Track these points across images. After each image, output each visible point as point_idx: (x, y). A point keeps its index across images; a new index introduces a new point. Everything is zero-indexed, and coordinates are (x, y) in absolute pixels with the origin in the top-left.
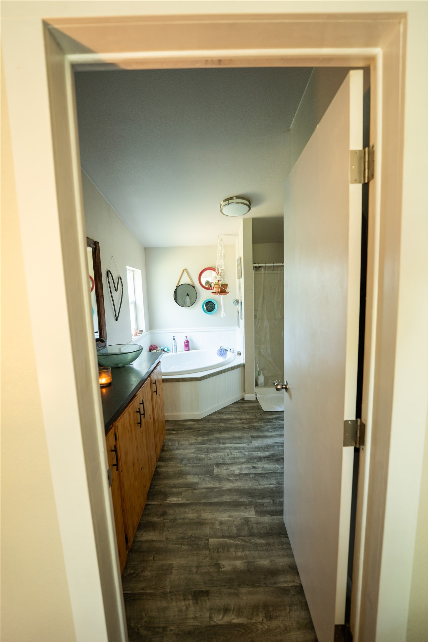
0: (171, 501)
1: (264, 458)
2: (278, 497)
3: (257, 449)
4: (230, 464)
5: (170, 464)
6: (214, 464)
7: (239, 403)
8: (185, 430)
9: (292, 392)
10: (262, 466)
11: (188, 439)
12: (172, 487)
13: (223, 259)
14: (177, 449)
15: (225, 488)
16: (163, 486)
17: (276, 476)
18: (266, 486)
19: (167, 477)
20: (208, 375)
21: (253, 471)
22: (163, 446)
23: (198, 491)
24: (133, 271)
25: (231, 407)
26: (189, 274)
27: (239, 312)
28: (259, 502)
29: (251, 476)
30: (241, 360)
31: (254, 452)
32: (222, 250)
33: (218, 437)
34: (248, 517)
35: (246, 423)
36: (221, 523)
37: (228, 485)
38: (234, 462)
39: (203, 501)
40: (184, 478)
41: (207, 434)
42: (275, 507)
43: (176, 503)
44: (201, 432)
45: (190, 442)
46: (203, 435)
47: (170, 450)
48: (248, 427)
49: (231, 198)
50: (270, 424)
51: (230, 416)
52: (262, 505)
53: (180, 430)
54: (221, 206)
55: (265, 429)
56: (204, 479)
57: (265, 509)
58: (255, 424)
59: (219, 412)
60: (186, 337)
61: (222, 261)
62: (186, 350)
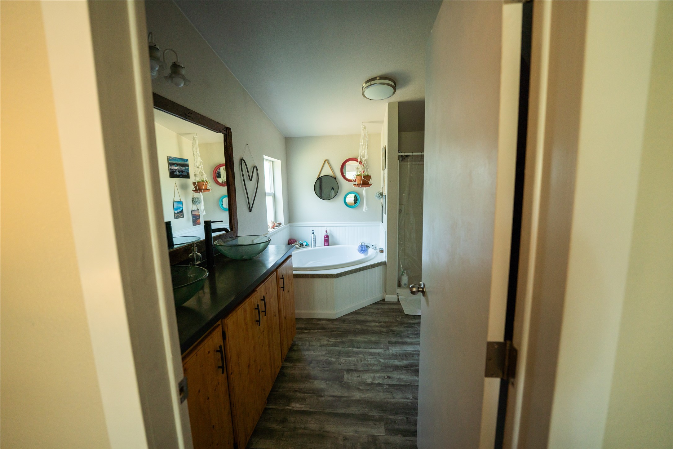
0: (293, 407)
1: (401, 367)
2: (413, 414)
3: (394, 357)
4: (362, 371)
5: (298, 365)
6: (345, 370)
7: (379, 304)
8: (318, 329)
9: (429, 295)
10: (398, 377)
11: (319, 340)
12: (296, 391)
13: (366, 148)
14: (306, 349)
15: (354, 398)
16: (287, 389)
17: (413, 389)
18: (400, 400)
19: (294, 379)
20: (345, 272)
21: (387, 381)
22: (293, 345)
23: (323, 399)
24: (273, 162)
25: (370, 308)
26: (331, 165)
27: (383, 206)
28: (391, 419)
29: (385, 387)
30: (383, 258)
31: (390, 360)
32: (366, 139)
33: (353, 340)
34: (376, 434)
35: (384, 326)
36: (345, 439)
37: (357, 395)
38: (367, 369)
39: (328, 411)
40: (310, 383)
41: (340, 336)
42: (409, 427)
43: (299, 410)
44: (335, 333)
45: (322, 343)
46: (336, 337)
47: (299, 350)
48: (386, 331)
49: (374, 79)
50: (411, 330)
51: (368, 318)
52: (395, 422)
53: (313, 330)
54: (363, 88)
55: (405, 335)
56: (331, 386)
57: (397, 426)
58: (394, 328)
59: (356, 313)
60: (326, 231)
61: (366, 150)
62: (325, 245)
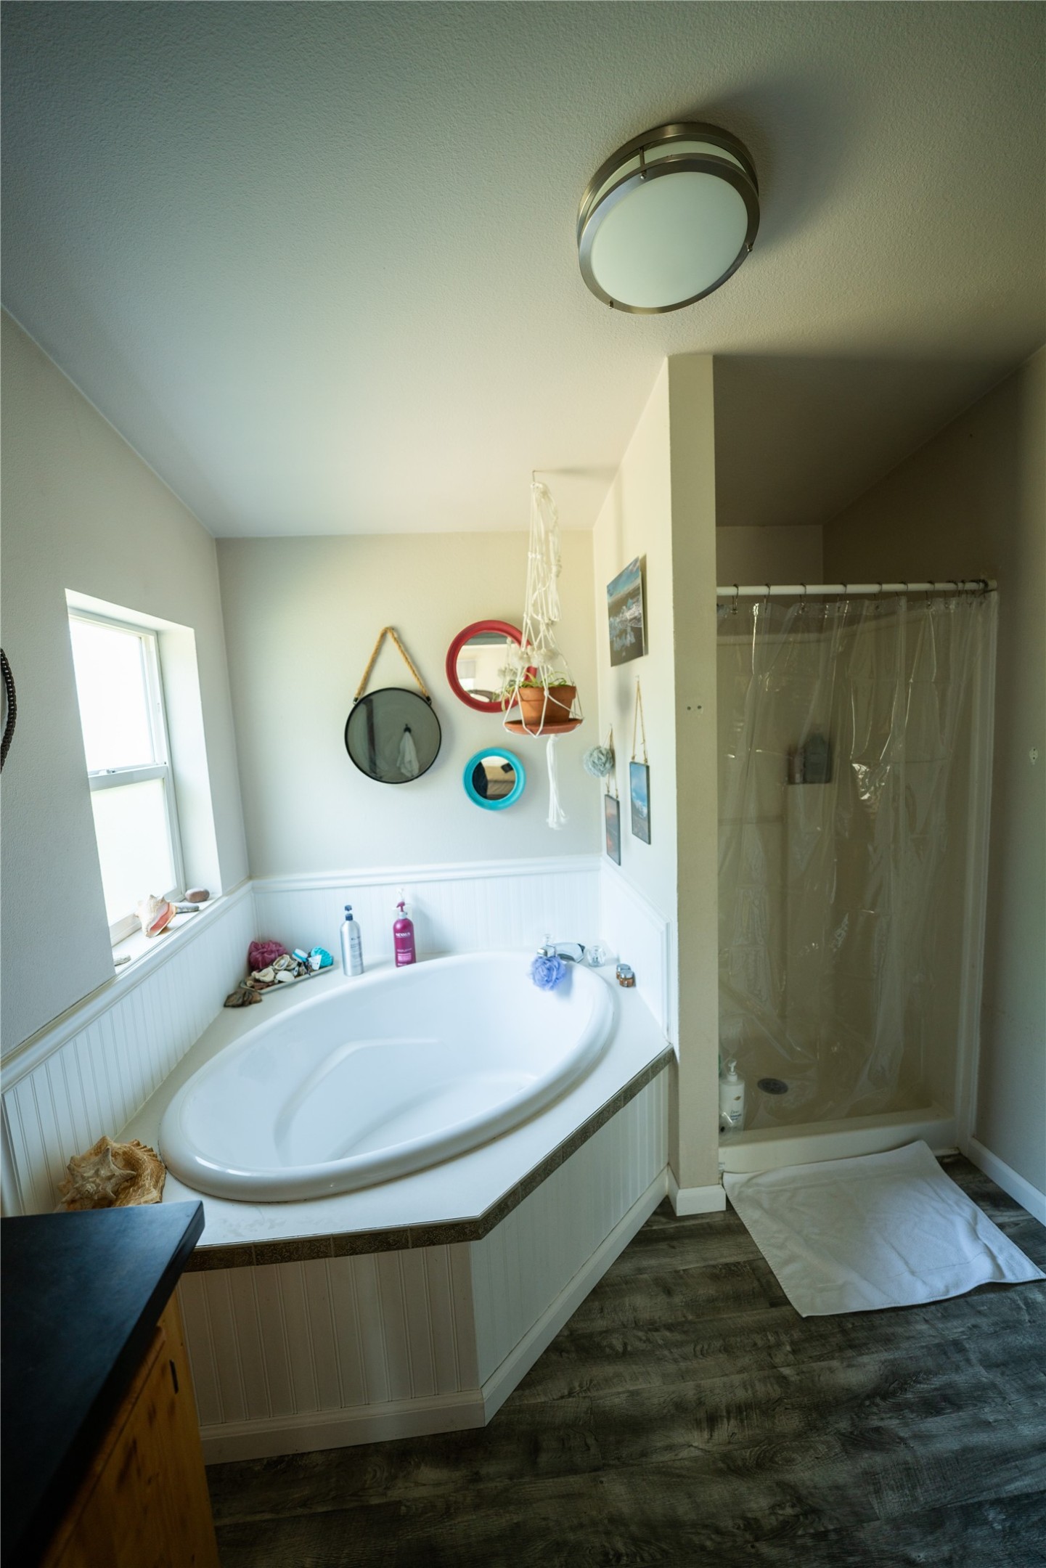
13: (553, 575)
20: (523, 1182)
24: (158, 634)
26: (406, 649)
32: (551, 538)
60: (402, 905)
61: (552, 585)
62: (400, 958)
